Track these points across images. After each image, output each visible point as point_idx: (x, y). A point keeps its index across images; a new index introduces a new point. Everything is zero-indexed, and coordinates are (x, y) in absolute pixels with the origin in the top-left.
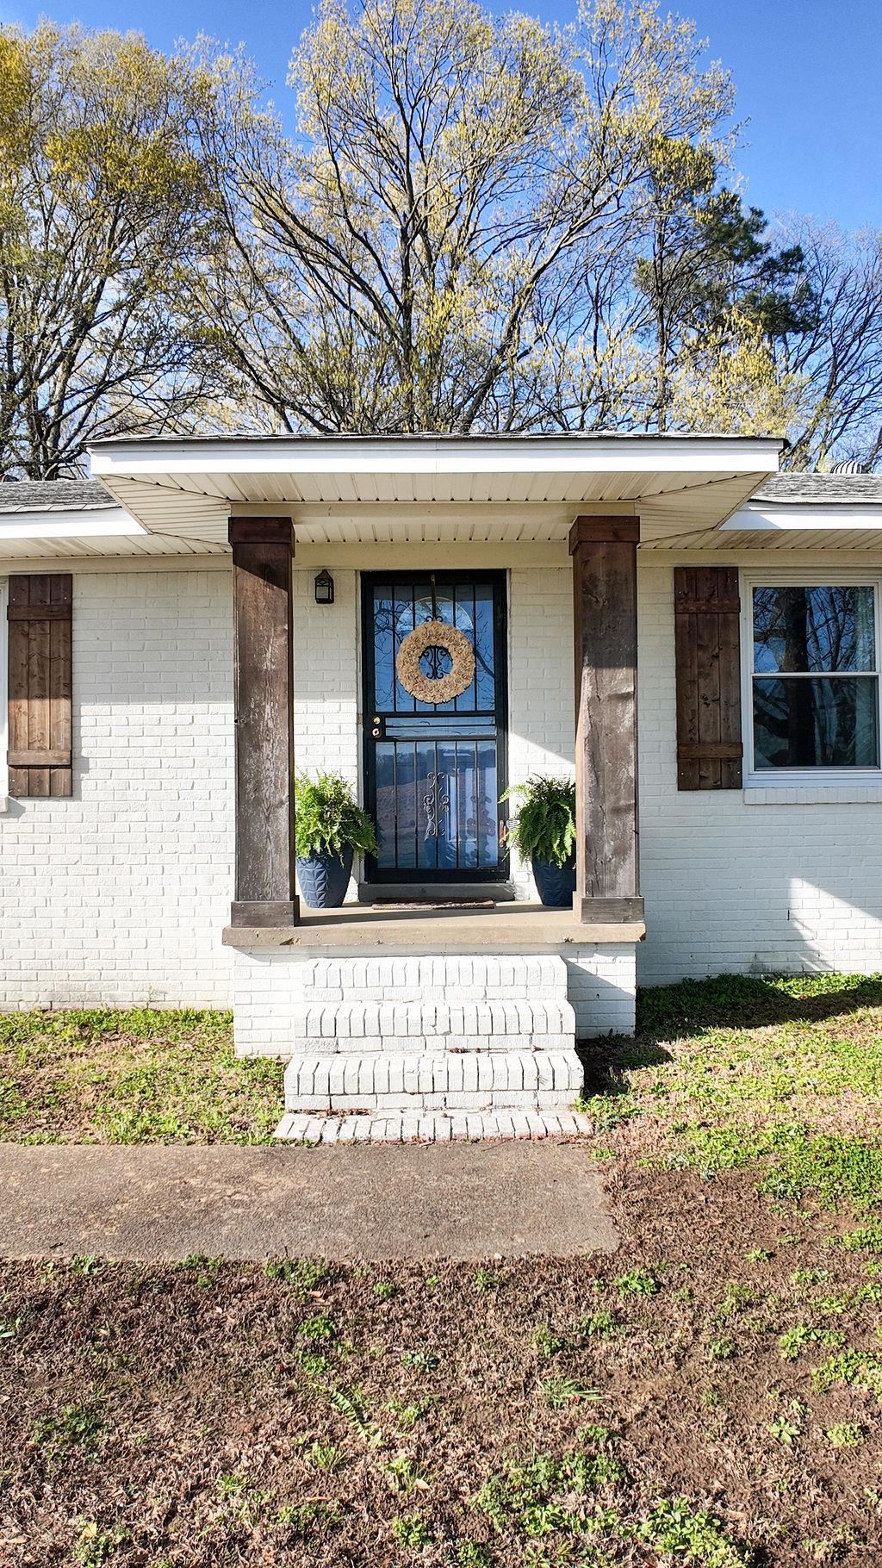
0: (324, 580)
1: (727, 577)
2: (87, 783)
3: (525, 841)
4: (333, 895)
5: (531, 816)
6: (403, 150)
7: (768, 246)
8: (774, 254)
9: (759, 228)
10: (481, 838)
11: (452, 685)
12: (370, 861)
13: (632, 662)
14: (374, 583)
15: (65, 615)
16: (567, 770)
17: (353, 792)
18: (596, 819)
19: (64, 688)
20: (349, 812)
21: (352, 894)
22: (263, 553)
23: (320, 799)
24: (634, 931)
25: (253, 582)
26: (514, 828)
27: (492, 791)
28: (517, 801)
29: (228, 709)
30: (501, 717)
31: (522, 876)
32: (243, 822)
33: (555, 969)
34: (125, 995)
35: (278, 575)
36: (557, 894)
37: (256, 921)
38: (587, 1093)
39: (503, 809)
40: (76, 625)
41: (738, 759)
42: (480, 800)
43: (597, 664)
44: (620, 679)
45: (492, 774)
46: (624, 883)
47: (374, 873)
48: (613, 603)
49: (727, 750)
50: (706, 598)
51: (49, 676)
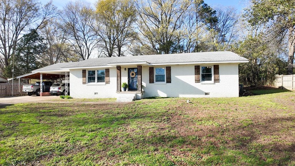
1: (153, 68)
2: (110, 83)
10: (136, 87)
11: (134, 76)
14: (129, 69)
17: (127, 84)
23: (124, 84)
25: (118, 70)
30: (137, 78)
32: (117, 85)
37: (118, 91)
43: (138, 75)
44: (140, 76)
46: (140, 89)
47: (129, 89)
48: (139, 71)
49: (153, 80)
50: (151, 69)
51: (108, 76)
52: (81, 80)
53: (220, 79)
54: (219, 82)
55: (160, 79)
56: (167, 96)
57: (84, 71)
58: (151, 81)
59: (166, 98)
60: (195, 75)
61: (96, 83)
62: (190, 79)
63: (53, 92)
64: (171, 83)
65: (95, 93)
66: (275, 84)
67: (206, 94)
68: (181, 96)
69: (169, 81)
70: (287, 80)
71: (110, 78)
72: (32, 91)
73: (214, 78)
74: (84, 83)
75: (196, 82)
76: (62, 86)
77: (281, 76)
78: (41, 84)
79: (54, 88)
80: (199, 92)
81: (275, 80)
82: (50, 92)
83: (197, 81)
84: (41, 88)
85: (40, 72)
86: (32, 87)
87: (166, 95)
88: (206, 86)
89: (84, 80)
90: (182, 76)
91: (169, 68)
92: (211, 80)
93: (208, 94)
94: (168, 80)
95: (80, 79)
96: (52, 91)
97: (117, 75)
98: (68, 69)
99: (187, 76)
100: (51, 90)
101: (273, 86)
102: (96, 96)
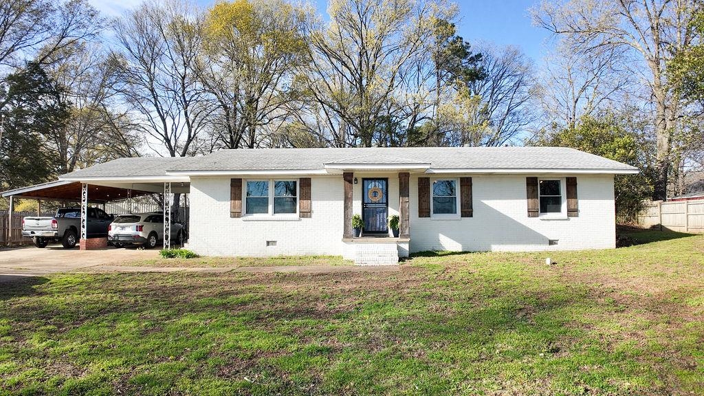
0: (356, 179)
1: (428, 179)
2: (313, 215)
3: (391, 226)
4: (358, 236)
5: (392, 221)
6: (360, 27)
7: (471, 53)
8: (473, 55)
9: (468, 47)
10: (383, 226)
11: (379, 198)
12: (363, 229)
13: (408, 196)
14: (364, 179)
15: (310, 185)
16: (398, 214)
17: (361, 217)
18: (402, 222)
19: (309, 198)
20: (360, 220)
21: (360, 235)
22: (349, 178)
23: (355, 218)
24: (408, 240)
25: (347, 183)
26: (389, 224)
27: (385, 217)
28: (390, 219)
29: (343, 202)
30: (387, 204)
31: (391, 232)
32: (345, 221)
33: (396, 246)
34: (319, 253)
35: (350, 182)
36: (396, 235)
37: (347, 238)
38: (399, 261)
39: (387, 220)
40: (312, 187)
41: (429, 212)
42: (383, 219)
43: (402, 196)
44: (406, 199)
45: (385, 214)
46: (407, 232)
47: (364, 232)
48: (405, 186)
49: (427, 210)
50: (424, 182)
51: (307, 196)
52: (226, 205)
53: (579, 209)
54: (577, 216)
55: (445, 207)
56: (463, 248)
57: (236, 183)
58: (424, 212)
59: (460, 253)
60: (528, 198)
61: (270, 214)
62: (516, 208)
63: (121, 239)
64: (472, 216)
65: (268, 243)
66: (639, 221)
67: (551, 243)
68: (496, 248)
69: (467, 212)
70: (671, 211)
71: (313, 202)
72: (52, 234)
73: (568, 206)
74: (235, 214)
75: (529, 216)
76: (145, 221)
77: (655, 203)
78: (82, 214)
79: (123, 228)
80: (536, 238)
81: (642, 212)
82: (109, 239)
83: (532, 213)
84: (84, 227)
85: (81, 180)
86: (54, 222)
87: (460, 245)
88: (550, 224)
89: (234, 207)
90: (498, 201)
91: (466, 182)
92: (558, 210)
93: (555, 244)
94: (466, 210)
95: (223, 203)
96: (117, 235)
97: (345, 195)
98: (188, 175)
99: (509, 201)
100: (112, 233)
101: (636, 225)
102: (273, 252)
